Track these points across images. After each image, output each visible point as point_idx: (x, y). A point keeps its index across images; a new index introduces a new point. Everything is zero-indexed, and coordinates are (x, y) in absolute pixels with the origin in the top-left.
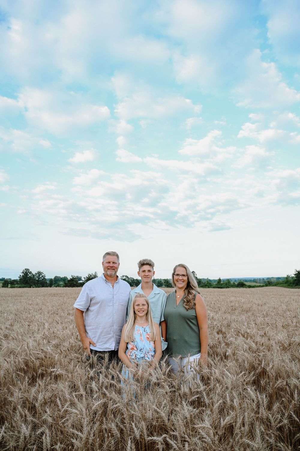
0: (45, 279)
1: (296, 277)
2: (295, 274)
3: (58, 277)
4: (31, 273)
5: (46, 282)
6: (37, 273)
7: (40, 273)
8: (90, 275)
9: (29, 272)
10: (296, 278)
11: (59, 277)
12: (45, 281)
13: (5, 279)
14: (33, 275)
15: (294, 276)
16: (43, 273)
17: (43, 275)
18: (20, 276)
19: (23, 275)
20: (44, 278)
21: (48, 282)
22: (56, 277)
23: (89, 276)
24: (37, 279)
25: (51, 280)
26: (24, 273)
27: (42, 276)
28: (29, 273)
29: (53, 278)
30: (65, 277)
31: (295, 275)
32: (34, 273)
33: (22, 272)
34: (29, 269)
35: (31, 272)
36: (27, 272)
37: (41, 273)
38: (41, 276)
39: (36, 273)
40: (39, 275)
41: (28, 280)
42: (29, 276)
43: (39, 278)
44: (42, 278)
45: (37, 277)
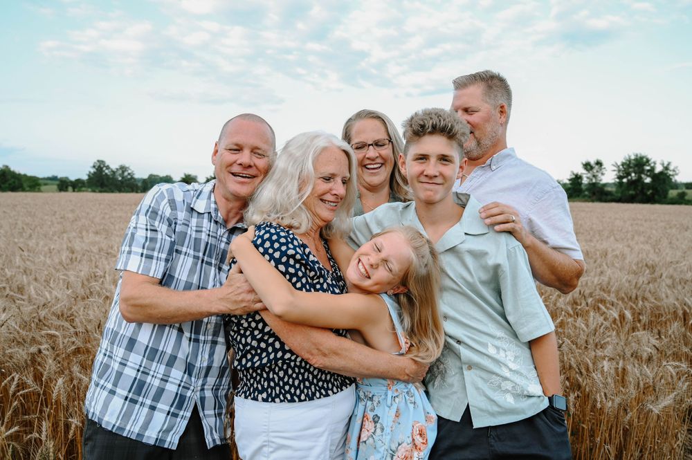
0: (135, 179)
1: (571, 184)
2: (569, 178)
3: (154, 176)
5: (137, 185)
6: (118, 167)
7: (123, 167)
9: (104, 166)
10: (570, 186)
11: (158, 175)
12: (135, 183)
14: (112, 171)
15: (568, 182)
16: (130, 168)
17: (130, 171)
18: (90, 172)
19: (94, 172)
20: (132, 178)
21: (139, 184)
22: (151, 176)
24: (120, 179)
25: (144, 181)
26: (96, 167)
27: (129, 174)
28: (104, 169)
29: (146, 177)
30: (167, 176)
31: (570, 180)
33: (92, 165)
34: (104, 162)
36: (102, 166)
37: (126, 169)
38: (126, 174)
39: (117, 169)
40: (123, 172)
41: (105, 181)
42: (106, 174)
43: (123, 178)
44: (129, 177)
45: (120, 175)
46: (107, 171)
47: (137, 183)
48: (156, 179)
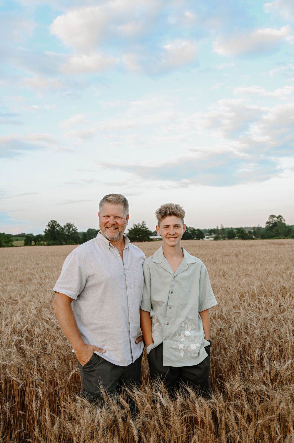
0: (77, 233)
3: (92, 230)
4: (60, 226)
5: (79, 238)
6: (66, 225)
7: (69, 225)
8: (137, 226)
9: (56, 225)
11: (94, 230)
12: (77, 236)
13: (26, 234)
14: (61, 228)
16: (74, 225)
17: (74, 228)
18: (46, 229)
19: (49, 229)
20: (76, 232)
21: (81, 237)
22: (89, 230)
23: (135, 227)
24: (67, 233)
25: (84, 234)
26: (50, 226)
27: (73, 230)
28: (56, 227)
29: (85, 231)
32: (62, 225)
33: (47, 225)
34: (56, 221)
35: (58, 224)
36: (54, 225)
37: (71, 226)
38: (71, 229)
39: (65, 226)
40: (69, 228)
41: (57, 235)
42: (57, 230)
43: (69, 233)
44: (73, 232)
45: (67, 231)
46: (57, 228)
47: (79, 236)
48: (93, 232)
